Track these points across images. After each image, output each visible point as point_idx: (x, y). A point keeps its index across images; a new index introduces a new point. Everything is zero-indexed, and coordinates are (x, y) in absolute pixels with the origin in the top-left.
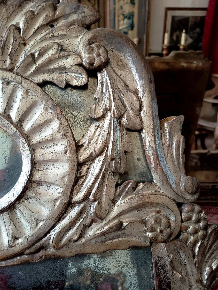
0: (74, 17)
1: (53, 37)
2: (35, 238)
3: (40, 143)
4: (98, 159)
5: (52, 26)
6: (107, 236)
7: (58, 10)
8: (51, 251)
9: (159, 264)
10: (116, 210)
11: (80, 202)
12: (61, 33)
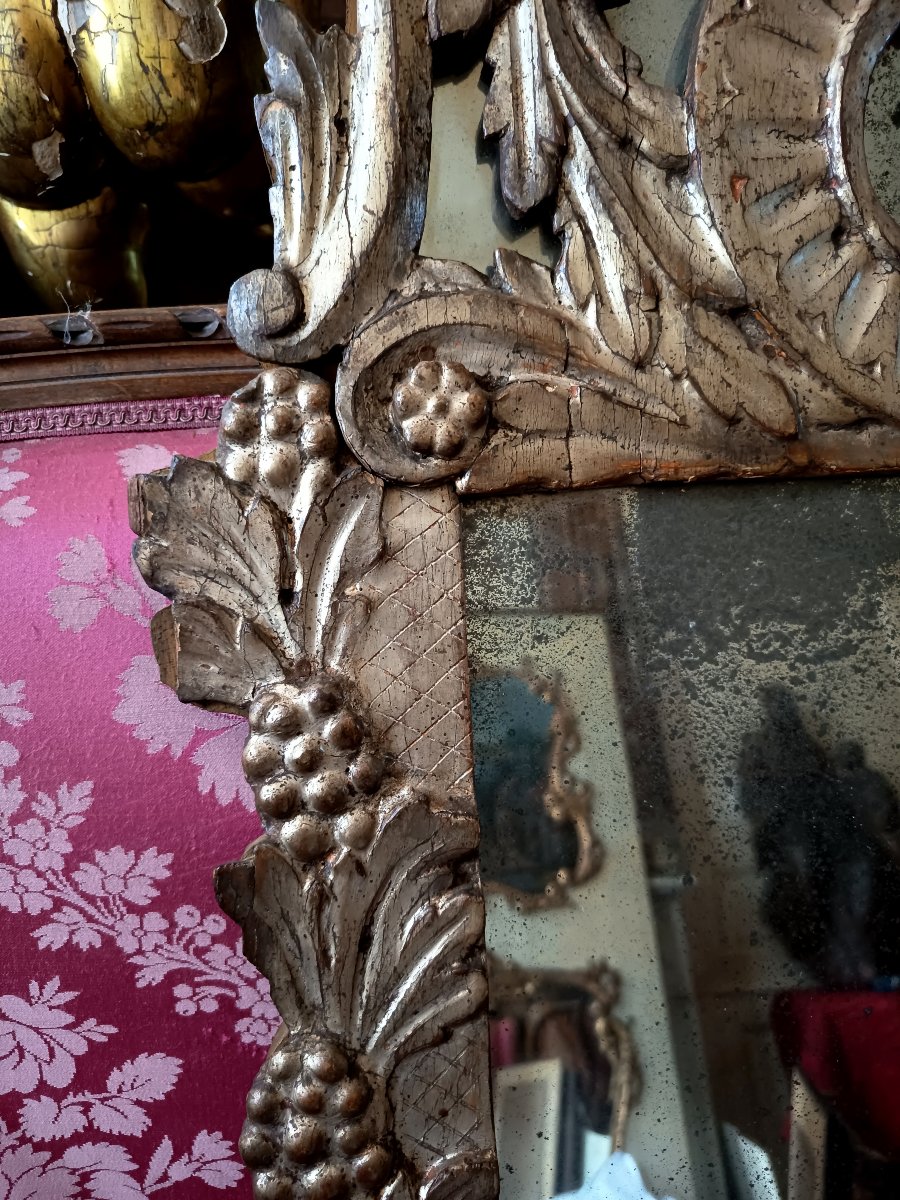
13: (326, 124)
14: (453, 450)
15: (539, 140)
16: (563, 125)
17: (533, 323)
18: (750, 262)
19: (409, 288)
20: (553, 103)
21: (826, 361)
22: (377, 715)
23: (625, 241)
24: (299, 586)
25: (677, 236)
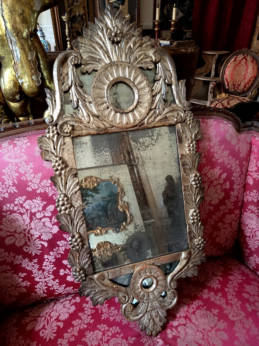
0: (149, 43)
1: (142, 50)
2: (141, 120)
3: (140, 89)
4: (158, 95)
5: (141, 46)
6: (162, 120)
7: (143, 40)
8: (146, 125)
9: (178, 131)
10: (165, 112)
11: (153, 109)
12: (144, 49)
13: (53, 101)
14: (70, 133)
15: (76, 101)
16: (78, 99)
17: (77, 119)
18: (99, 112)
19: (64, 117)
20: (77, 97)
21: (107, 121)
22: (65, 160)
23: (85, 111)
24: (56, 147)
25: (91, 109)
